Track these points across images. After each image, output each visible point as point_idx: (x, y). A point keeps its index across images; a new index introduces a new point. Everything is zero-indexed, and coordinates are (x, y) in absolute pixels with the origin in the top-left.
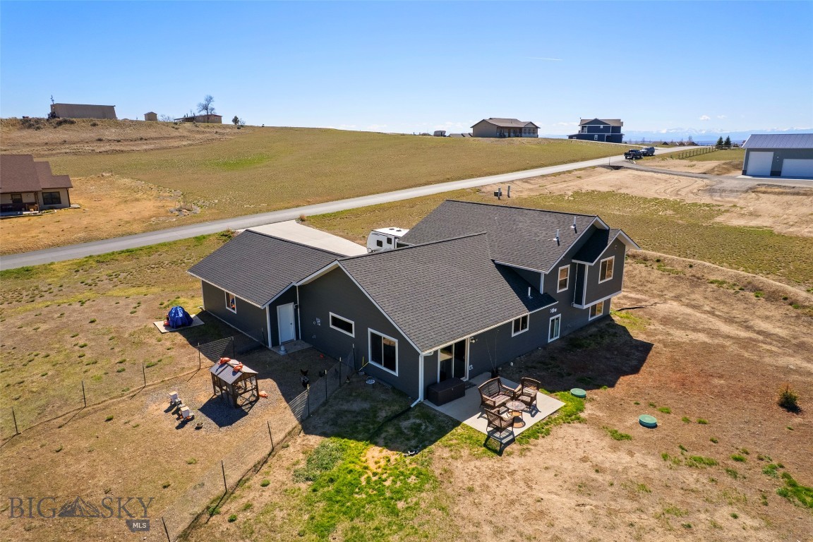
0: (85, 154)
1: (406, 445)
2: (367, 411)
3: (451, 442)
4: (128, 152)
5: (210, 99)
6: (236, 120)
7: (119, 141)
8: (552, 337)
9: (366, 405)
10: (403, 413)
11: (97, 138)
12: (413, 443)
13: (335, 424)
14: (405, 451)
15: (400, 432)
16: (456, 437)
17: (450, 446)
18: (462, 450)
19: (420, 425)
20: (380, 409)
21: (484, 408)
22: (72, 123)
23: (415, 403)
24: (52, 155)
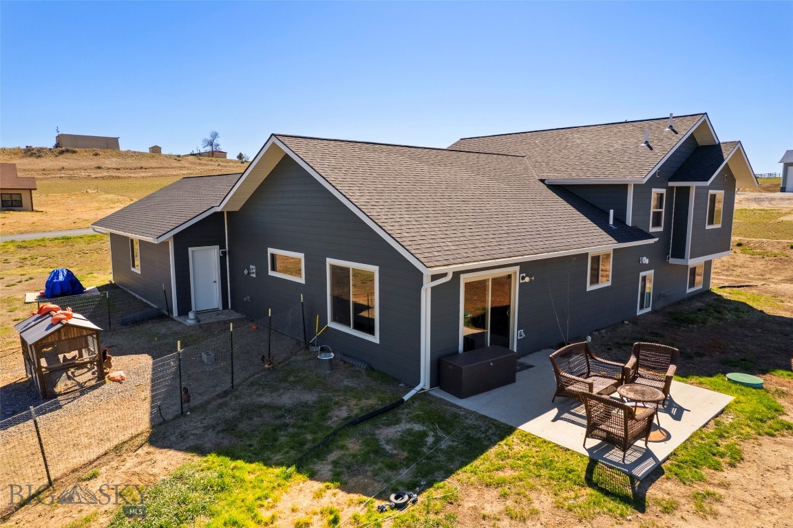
0: (79, 179)
1: (387, 480)
2: (308, 407)
3: (501, 474)
4: (125, 178)
5: (215, 135)
6: (240, 156)
7: (119, 169)
8: (642, 307)
9: (310, 397)
10: (385, 410)
11: (96, 166)
12: (405, 474)
13: (230, 427)
14: (382, 496)
15: (375, 450)
16: (509, 461)
17: (499, 485)
18: (533, 495)
19: (423, 435)
20: (336, 403)
21: (565, 400)
22: (74, 152)
23: (413, 392)
24: (46, 178)
